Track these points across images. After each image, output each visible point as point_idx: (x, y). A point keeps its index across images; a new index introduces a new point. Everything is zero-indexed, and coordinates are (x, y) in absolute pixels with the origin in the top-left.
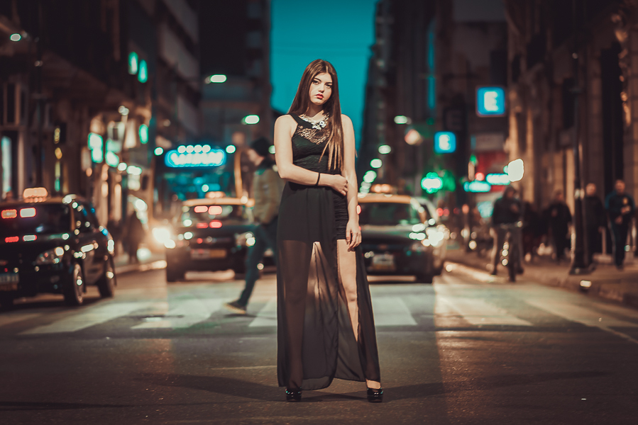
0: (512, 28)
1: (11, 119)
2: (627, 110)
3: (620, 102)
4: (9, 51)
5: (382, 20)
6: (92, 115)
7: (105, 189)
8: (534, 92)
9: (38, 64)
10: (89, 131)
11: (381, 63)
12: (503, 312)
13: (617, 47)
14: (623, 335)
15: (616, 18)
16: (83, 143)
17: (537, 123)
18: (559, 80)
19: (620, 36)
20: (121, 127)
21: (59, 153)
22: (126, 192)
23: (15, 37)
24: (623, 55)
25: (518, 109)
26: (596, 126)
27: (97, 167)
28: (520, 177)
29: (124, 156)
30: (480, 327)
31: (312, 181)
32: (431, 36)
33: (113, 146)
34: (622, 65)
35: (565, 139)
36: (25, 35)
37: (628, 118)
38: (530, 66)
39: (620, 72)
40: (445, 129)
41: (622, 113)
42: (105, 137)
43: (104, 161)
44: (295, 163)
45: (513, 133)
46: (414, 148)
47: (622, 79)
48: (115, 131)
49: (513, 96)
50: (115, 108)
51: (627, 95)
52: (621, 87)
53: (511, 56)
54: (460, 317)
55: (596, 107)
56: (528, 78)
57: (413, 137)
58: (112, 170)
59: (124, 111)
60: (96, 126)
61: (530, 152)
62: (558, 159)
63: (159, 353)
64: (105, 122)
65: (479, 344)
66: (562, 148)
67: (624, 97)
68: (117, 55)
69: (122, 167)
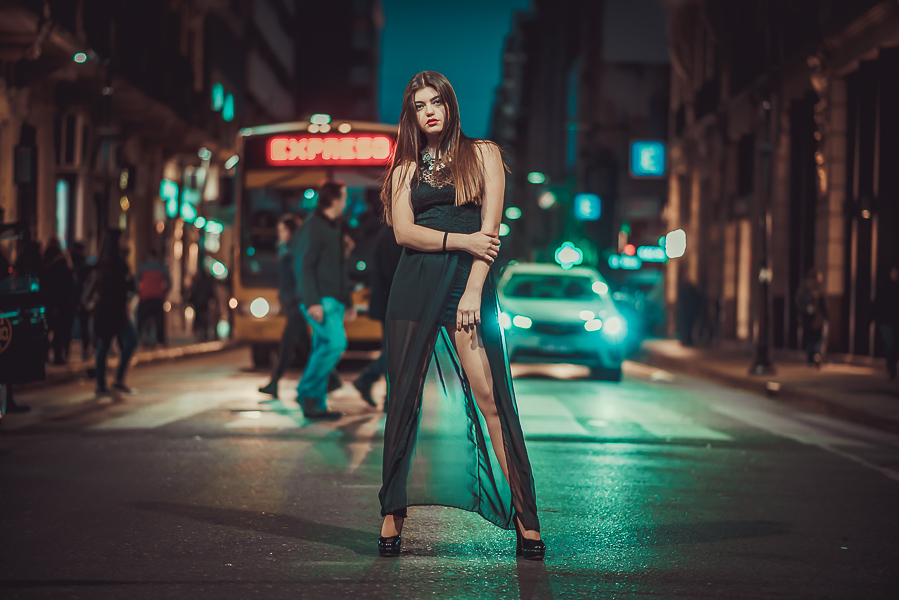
0: (678, 70)
1: (70, 158)
2: (822, 174)
3: (814, 165)
4: (71, 75)
5: (512, 58)
6: (167, 156)
7: (178, 249)
8: (702, 149)
9: (107, 91)
10: (161, 177)
11: (509, 110)
12: (689, 421)
13: (813, 96)
14: (853, 457)
15: (814, 61)
16: (154, 192)
17: (705, 187)
18: (735, 135)
19: (818, 84)
20: (201, 174)
21: (125, 203)
22: (203, 253)
23: (80, 58)
24: (821, 106)
25: (681, 168)
26: (781, 192)
27: (171, 222)
28: (680, 253)
29: (203, 209)
30: (668, 440)
31: (436, 245)
32: (574, 79)
33: (190, 197)
34: (819, 119)
35: (741, 206)
36: (93, 54)
37: (823, 184)
38: (699, 116)
39: (815, 127)
40: (588, 190)
41: (815, 178)
42: (181, 185)
43: (178, 215)
44: (416, 222)
45: (674, 198)
46: (548, 212)
47: (818, 136)
48: (194, 178)
49: (676, 153)
50: (194, 151)
51: (824, 157)
52: (815, 146)
53: (674, 104)
54: (638, 426)
55: (782, 170)
56: (695, 131)
57: (547, 200)
58: (188, 226)
59: (205, 154)
60: (170, 172)
61: (694, 222)
62: (730, 232)
63: (268, 461)
64: (181, 167)
65: (677, 463)
66: (735, 218)
67: (820, 158)
68: (198, 85)
69: (200, 223)
